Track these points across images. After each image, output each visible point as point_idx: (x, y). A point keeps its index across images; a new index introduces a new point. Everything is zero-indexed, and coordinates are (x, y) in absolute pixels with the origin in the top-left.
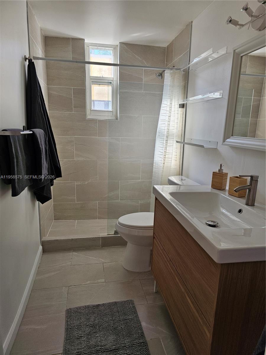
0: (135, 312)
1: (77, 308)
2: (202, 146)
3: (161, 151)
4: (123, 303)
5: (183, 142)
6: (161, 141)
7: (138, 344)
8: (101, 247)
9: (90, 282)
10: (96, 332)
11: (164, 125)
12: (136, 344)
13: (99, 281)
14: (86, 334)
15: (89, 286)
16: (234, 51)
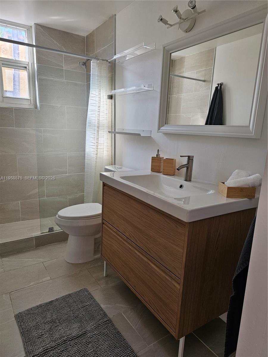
0: (92, 298)
1: (28, 310)
2: (139, 135)
3: (93, 141)
4: (77, 294)
5: (113, 132)
6: (92, 132)
7: (103, 323)
8: (35, 247)
9: (33, 283)
10: (58, 326)
11: (94, 115)
12: (102, 324)
13: (44, 279)
14: (46, 331)
15: (34, 287)
16: (164, 47)
